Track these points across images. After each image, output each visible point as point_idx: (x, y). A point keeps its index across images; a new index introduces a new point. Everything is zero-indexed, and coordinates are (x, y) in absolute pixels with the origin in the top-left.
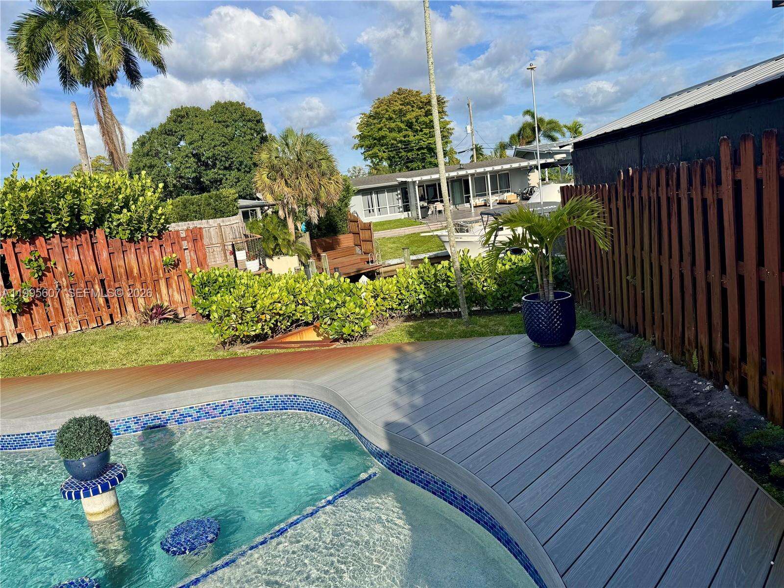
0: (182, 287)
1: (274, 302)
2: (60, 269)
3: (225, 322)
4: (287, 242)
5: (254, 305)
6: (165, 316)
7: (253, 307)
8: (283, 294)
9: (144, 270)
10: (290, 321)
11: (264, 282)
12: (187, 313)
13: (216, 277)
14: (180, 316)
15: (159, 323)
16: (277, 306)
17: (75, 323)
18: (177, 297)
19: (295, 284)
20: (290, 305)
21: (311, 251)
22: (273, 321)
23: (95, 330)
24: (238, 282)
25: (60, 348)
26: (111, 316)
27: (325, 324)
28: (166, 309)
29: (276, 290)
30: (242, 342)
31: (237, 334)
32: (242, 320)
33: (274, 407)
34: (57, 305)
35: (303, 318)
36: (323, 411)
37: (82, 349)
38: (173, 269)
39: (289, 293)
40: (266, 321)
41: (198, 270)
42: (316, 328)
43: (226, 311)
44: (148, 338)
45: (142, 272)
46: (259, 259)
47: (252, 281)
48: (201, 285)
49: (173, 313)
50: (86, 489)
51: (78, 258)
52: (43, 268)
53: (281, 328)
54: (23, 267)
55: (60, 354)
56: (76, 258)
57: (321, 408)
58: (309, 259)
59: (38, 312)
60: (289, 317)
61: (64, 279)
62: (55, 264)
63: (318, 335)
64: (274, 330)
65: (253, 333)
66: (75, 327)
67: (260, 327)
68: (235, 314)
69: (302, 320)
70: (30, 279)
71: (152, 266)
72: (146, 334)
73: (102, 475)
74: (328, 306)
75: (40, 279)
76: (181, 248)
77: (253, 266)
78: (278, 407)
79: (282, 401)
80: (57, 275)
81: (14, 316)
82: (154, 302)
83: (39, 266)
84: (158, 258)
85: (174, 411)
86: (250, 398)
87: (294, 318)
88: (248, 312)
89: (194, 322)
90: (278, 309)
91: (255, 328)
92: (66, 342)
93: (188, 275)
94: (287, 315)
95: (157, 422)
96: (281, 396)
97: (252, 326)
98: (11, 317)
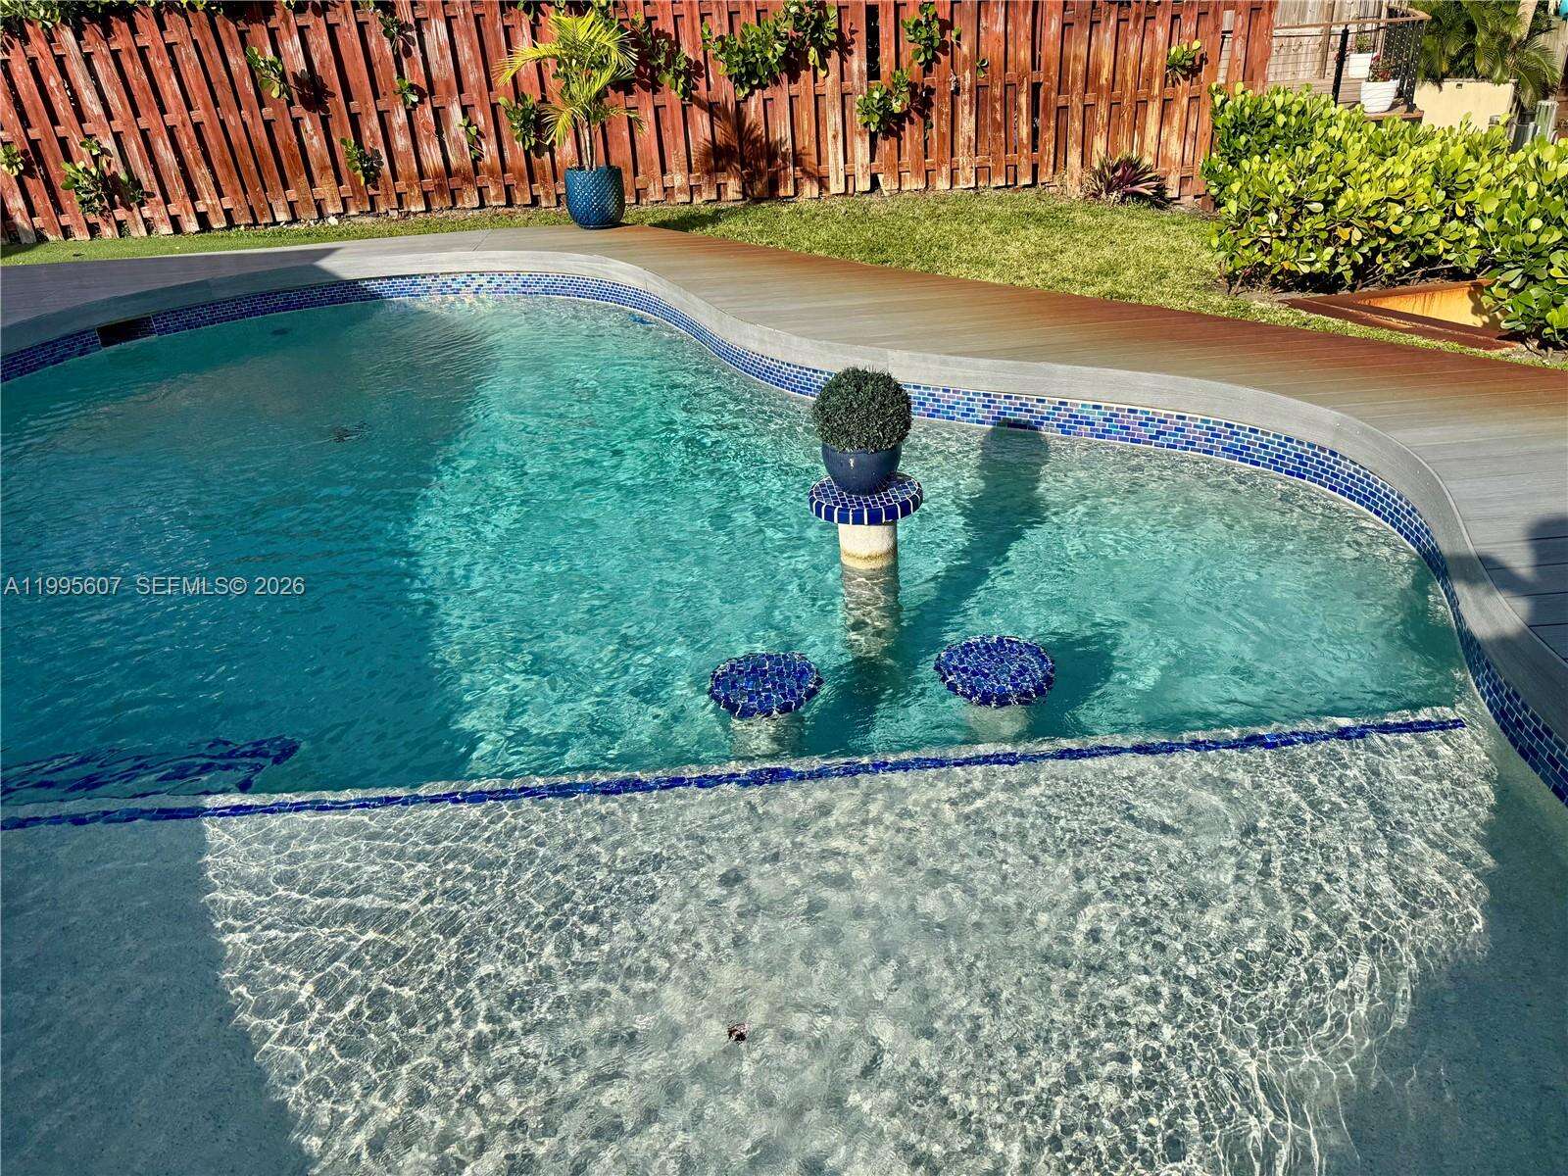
0: (1192, 127)
1: (1389, 200)
2: (965, 49)
3: (1248, 226)
4: (1501, 44)
5: (1331, 197)
6: (1137, 188)
7: (1328, 204)
8: (1420, 181)
9: (1124, 75)
10: (1413, 257)
11: (1383, 141)
12: (1186, 190)
13: (1272, 112)
14: (1170, 194)
15: (1123, 201)
16: (1392, 212)
17: (968, 170)
18: (1174, 149)
19: (1464, 161)
20: (1426, 216)
21: (1559, 75)
22: (1365, 249)
23: (999, 193)
24: (1319, 130)
25: (929, 217)
26: (1035, 167)
27: (1505, 285)
28: (1144, 172)
29: (1406, 169)
30: (1274, 283)
31: (1268, 263)
32: (1290, 229)
33: (1276, 463)
34: (946, 129)
35: (1450, 257)
36: (1391, 514)
37: (964, 227)
38: (1186, 78)
39: (1437, 181)
40: (1348, 243)
41: (1240, 87)
42: (1477, 290)
43: (1261, 200)
44: (1086, 229)
45: (1118, 77)
46: (1403, 81)
47: (1356, 134)
48: (1234, 127)
49: (1154, 184)
50: (845, 508)
51: (1002, 28)
52: (936, 44)
53: (1383, 271)
54: (905, 36)
55: (925, 230)
56: (1000, 28)
57: (1388, 504)
58: (1546, 97)
59: (911, 134)
60: (1414, 246)
61: (967, 74)
62: (958, 37)
63: (1477, 310)
64: (1361, 272)
65: (1305, 269)
66: (966, 179)
67: (1328, 258)
68: (1277, 211)
69: (1447, 262)
70: (910, 64)
71: (1143, 65)
72: (1088, 220)
73: (878, 492)
74: (1531, 239)
75: (928, 67)
76: (1217, 27)
77: (1379, 96)
78: (1282, 464)
79: (1296, 455)
80: (959, 62)
81: (873, 137)
82: (1124, 152)
83: (931, 38)
84: (1160, 48)
85: (1061, 403)
86: (1227, 425)
87: (1428, 251)
88: (1311, 213)
89: (1193, 215)
90: (1390, 221)
91: (1313, 256)
92: (943, 208)
93: (1213, 97)
94: (1409, 238)
95: (1025, 417)
96: (1299, 442)
97: (1311, 250)
98: (867, 138)
